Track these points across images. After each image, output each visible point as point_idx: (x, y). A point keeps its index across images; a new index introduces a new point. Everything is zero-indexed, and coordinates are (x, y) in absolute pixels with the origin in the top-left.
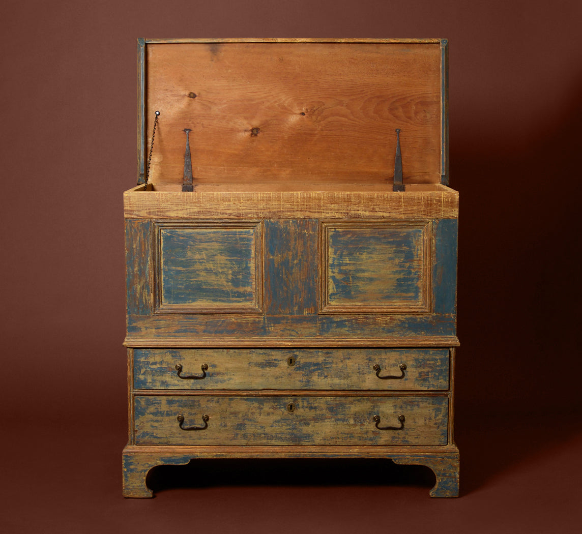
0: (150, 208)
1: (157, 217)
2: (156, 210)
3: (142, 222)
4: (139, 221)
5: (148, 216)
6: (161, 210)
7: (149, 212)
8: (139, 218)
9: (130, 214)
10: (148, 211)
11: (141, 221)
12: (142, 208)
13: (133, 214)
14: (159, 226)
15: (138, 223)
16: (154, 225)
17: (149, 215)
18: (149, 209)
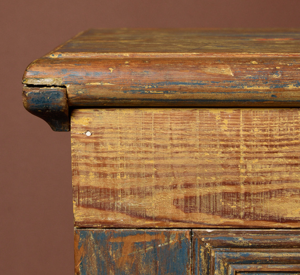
0: (190, 180)
1: (222, 221)
2: (220, 189)
3: (154, 243)
4: (138, 240)
5: (182, 215)
6: (243, 189)
7: (189, 199)
8: (140, 222)
9: (101, 207)
10: (182, 193)
11: (148, 239)
12: (154, 181)
13: (113, 209)
14: (232, 261)
15: (137, 246)
16: (208, 257)
17: (188, 210)
18: (187, 186)
